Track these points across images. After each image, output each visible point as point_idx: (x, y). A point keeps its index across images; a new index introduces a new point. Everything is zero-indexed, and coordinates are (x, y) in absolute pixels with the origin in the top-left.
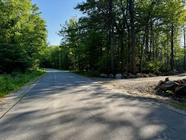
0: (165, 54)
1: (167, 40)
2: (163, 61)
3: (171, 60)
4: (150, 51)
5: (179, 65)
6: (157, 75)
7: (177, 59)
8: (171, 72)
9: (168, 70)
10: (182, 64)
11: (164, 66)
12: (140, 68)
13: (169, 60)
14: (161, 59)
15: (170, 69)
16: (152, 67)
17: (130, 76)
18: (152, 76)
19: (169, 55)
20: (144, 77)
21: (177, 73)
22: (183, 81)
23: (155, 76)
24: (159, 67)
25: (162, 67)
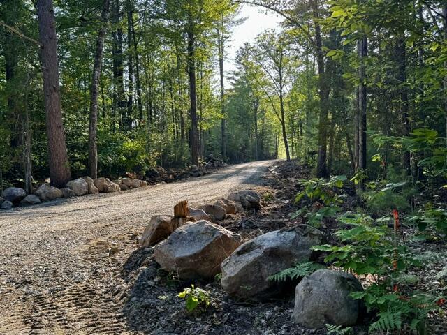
0: (175, 111)
1: (178, 68)
2: (170, 134)
3: (190, 131)
4: (130, 97)
5: (209, 145)
6: (152, 178)
7: (205, 127)
8: (192, 168)
9: (184, 162)
10: (218, 143)
11: (173, 148)
12: (91, 156)
13: (185, 132)
14: (162, 128)
15: (190, 156)
16: (135, 154)
17: (38, 195)
18: (131, 187)
19: (184, 115)
20: (100, 192)
21: (207, 168)
22: (233, 203)
23: (142, 185)
24: (159, 150)
25: (167, 151)
